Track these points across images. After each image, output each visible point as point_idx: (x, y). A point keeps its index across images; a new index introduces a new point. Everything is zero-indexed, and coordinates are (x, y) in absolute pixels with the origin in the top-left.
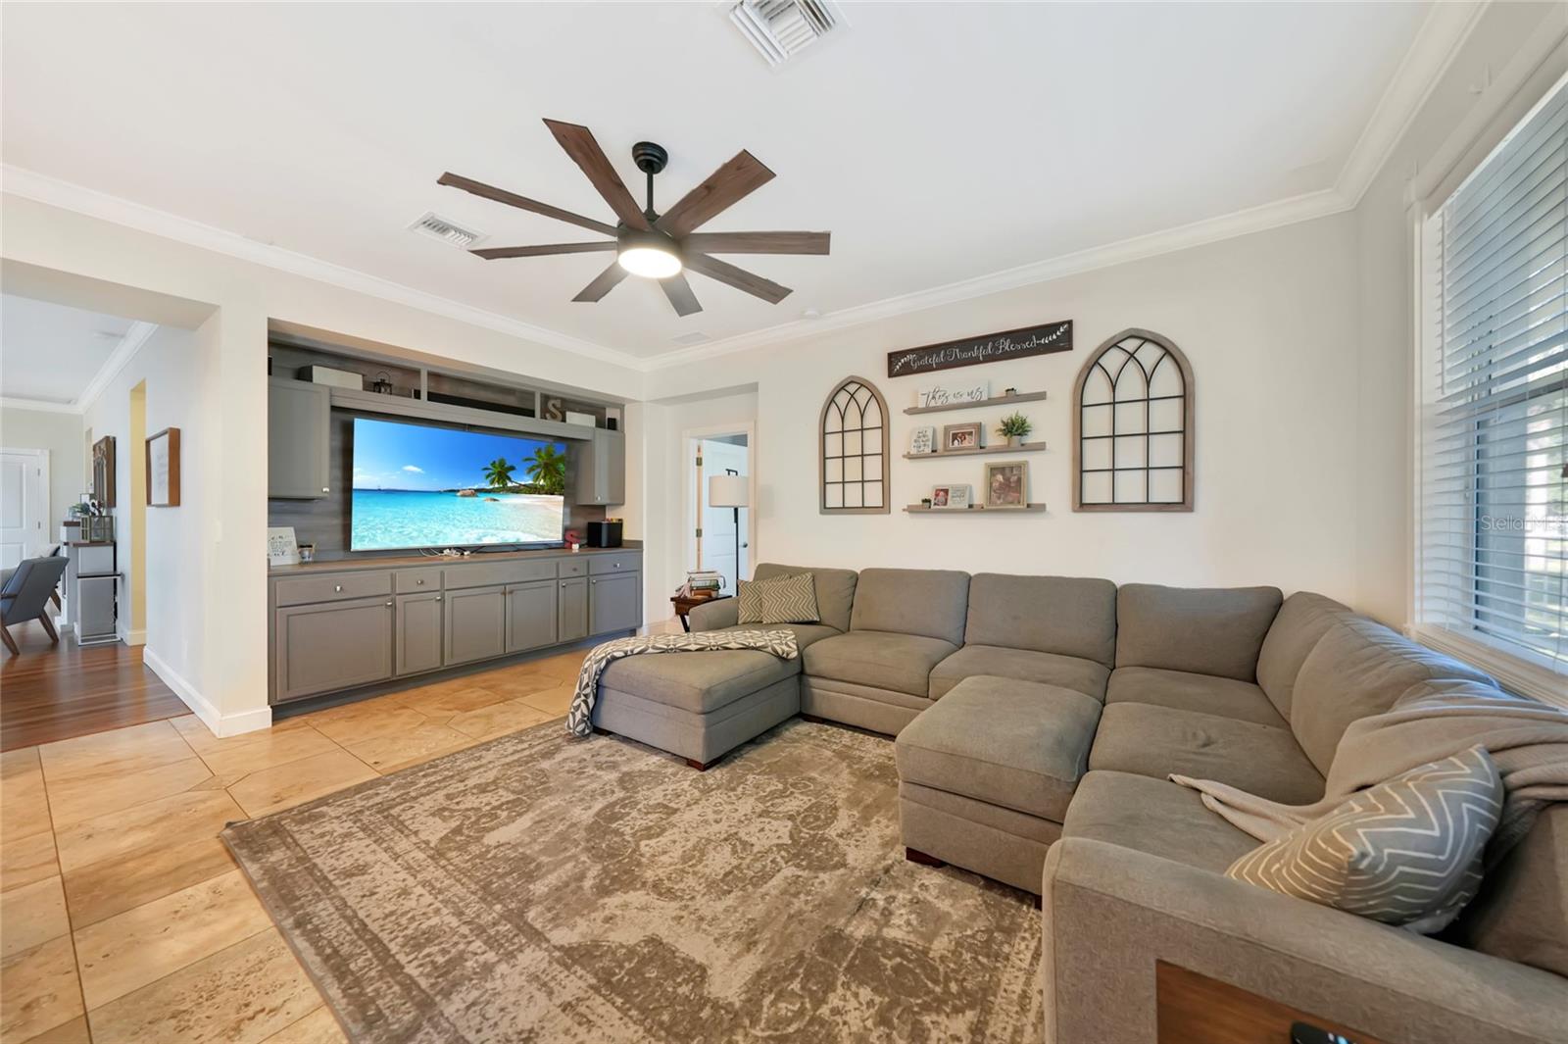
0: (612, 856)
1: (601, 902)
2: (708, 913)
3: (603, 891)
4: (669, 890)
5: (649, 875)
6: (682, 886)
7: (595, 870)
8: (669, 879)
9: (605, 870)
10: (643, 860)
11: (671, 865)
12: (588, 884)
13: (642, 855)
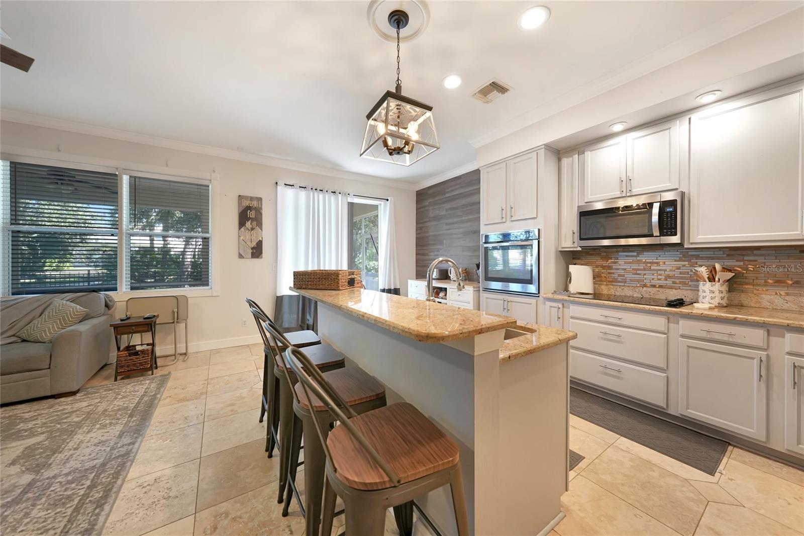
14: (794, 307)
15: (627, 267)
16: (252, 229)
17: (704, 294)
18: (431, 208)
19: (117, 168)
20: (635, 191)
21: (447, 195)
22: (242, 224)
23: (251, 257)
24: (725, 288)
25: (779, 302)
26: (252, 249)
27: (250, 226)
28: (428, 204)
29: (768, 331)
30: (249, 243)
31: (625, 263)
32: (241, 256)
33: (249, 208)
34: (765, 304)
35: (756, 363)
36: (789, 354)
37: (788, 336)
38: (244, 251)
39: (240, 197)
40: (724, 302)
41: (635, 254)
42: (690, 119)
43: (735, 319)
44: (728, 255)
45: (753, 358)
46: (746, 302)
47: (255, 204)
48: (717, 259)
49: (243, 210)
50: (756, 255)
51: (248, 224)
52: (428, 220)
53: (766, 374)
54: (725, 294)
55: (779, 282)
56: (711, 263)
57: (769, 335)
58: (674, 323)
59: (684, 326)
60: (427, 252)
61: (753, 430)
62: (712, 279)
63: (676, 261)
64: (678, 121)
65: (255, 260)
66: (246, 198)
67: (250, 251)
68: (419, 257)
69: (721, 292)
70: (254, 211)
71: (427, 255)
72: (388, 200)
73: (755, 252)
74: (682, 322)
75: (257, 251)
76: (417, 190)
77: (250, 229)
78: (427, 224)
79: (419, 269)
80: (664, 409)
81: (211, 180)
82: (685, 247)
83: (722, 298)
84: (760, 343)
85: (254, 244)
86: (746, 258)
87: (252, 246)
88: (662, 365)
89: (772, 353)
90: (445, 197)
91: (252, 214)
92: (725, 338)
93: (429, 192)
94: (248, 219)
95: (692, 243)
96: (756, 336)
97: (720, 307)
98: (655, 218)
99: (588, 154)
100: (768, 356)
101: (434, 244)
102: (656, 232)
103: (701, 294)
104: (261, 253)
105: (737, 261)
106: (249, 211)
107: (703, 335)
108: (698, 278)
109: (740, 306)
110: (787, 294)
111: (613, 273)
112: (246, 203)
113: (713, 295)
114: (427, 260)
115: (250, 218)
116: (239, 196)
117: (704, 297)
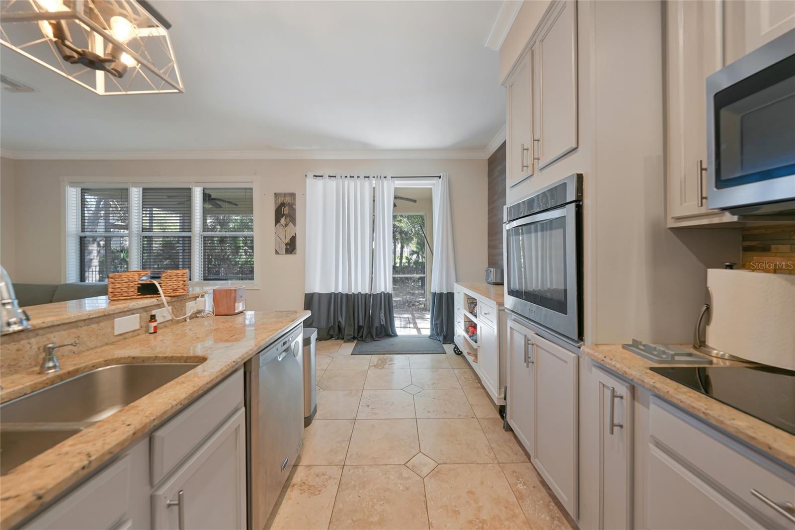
16: (286, 225)
22: (277, 221)
23: (285, 253)
26: (287, 244)
30: (284, 240)
33: (283, 205)
38: (279, 247)
39: (276, 195)
47: (288, 200)
49: (278, 207)
51: (283, 221)
67: (284, 247)
75: (291, 247)
77: (284, 225)
85: (288, 240)
87: (286, 242)
91: (286, 210)
94: (283, 215)
104: (295, 249)
106: (283, 207)
115: (284, 215)
116: (275, 193)
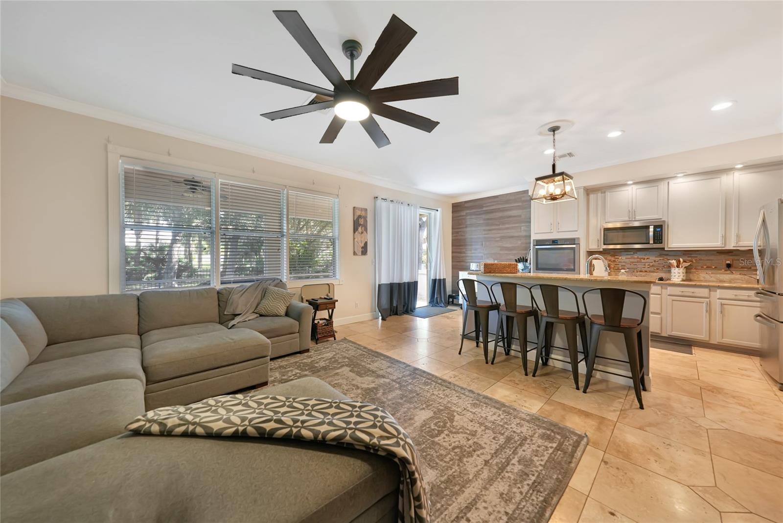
0: (373, 399)
1: (377, 386)
2: (345, 380)
3: (376, 389)
4: (354, 386)
5: (359, 391)
6: (349, 387)
7: (379, 395)
8: (353, 389)
9: (376, 394)
10: (361, 396)
11: (351, 393)
12: (381, 391)
13: (361, 398)
14: (714, 280)
15: (627, 261)
17: (675, 274)
18: (468, 217)
19: (286, 186)
20: (638, 218)
21: (484, 209)
24: (684, 271)
25: (708, 277)
27: (361, 231)
28: (465, 214)
29: (710, 290)
30: (360, 244)
31: (626, 258)
32: (355, 254)
34: (702, 279)
35: (704, 305)
36: (718, 299)
37: (718, 291)
40: (684, 278)
41: (632, 253)
42: (668, 183)
43: (695, 285)
44: (683, 254)
45: (703, 303)
46: (692, 278)
48: (680, 256)
50: (697, 254)
52: (465, 226)
53: (709, 311)
54: (684, 274)
55: (708, 267)
56: (677, 258)
57: (710, 291)
58: (665, 289)
59: (670, 290)
60: (464, 250)
61: (703, 336)
62: (678, 267)
63: (656, 257)
64: (662, 183)
65: (364, 256)
66: (359, 209)
68: (454, 254)
69: (683, 273)
70: (363, 219)
71: (464, 253)
72: (437, 210)
73: (697, 253)
74: (669, 288)
76: (453, 202)
78: (465, 229)
79: (454, 263)
80: (659, 334)
81: (338, 195)
82: (666, 249)
83: (684, 276)
84: (706, 295)
86: (692, 256)
88: (659, 311)
89: (711, 299)
90: (482, 210)
92: (691, 294)
93: (466, 205)
95: (669, 248)
96: (704, 292)
97: (683, 280)
98: (651, 234)
99: (608, 194)
100: (710, 301)
101: (471, 245)
102: (651, 242)
103: (673, 274)
104: (367, 252)
105: (688, 257)
107: (680, 294)
108: (670, 266)
109: (690, 280)
110: (712, 273)
111: (618, 264)
112: (358, 213)
113: (679, 275)
114: (463, 257)
117: (675, 276)
